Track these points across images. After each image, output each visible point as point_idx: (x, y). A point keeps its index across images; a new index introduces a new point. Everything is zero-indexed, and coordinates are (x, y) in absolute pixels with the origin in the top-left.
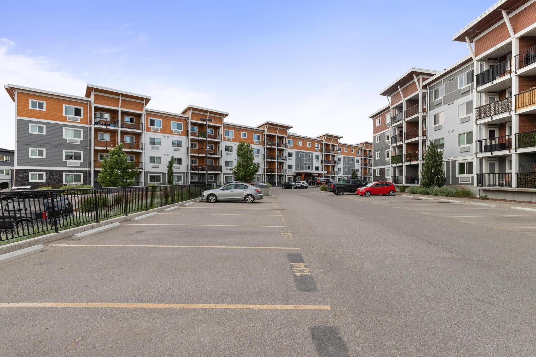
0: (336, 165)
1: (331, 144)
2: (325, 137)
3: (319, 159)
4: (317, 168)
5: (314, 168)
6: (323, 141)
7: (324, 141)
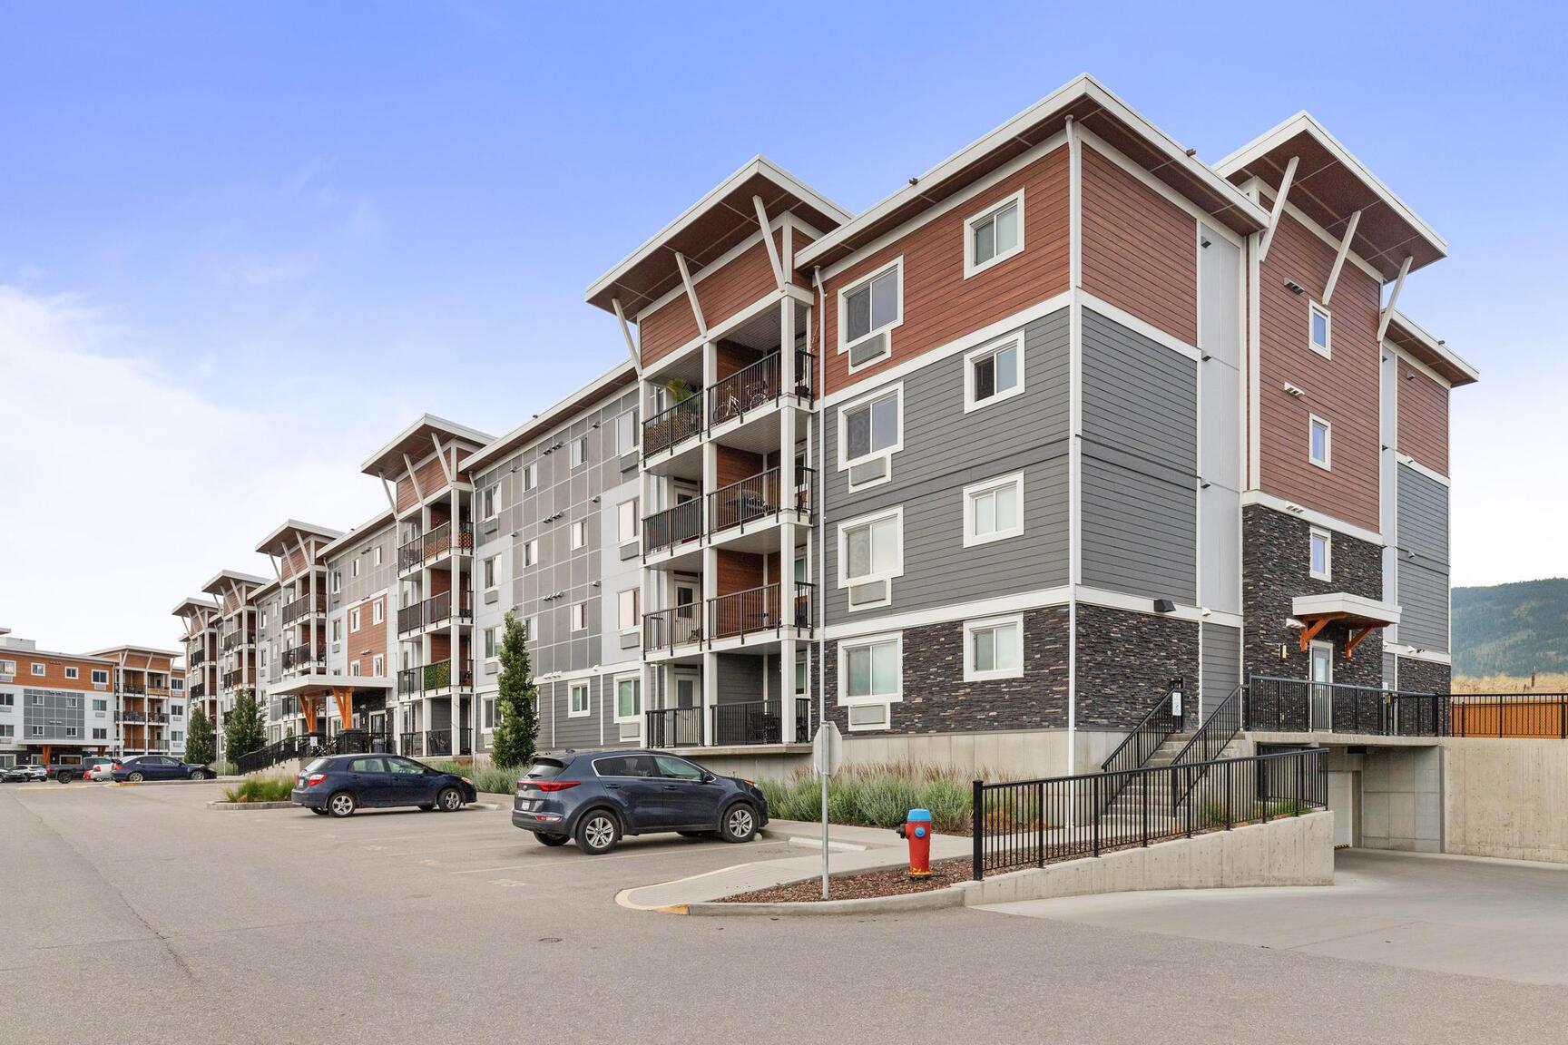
0: (165, 724)
1: (147, 671)
2: (123, 655)
3: (105, 710)
4: (99, 733)
5: (89, 734)
6: (117, 664)
7: (122, 664)
